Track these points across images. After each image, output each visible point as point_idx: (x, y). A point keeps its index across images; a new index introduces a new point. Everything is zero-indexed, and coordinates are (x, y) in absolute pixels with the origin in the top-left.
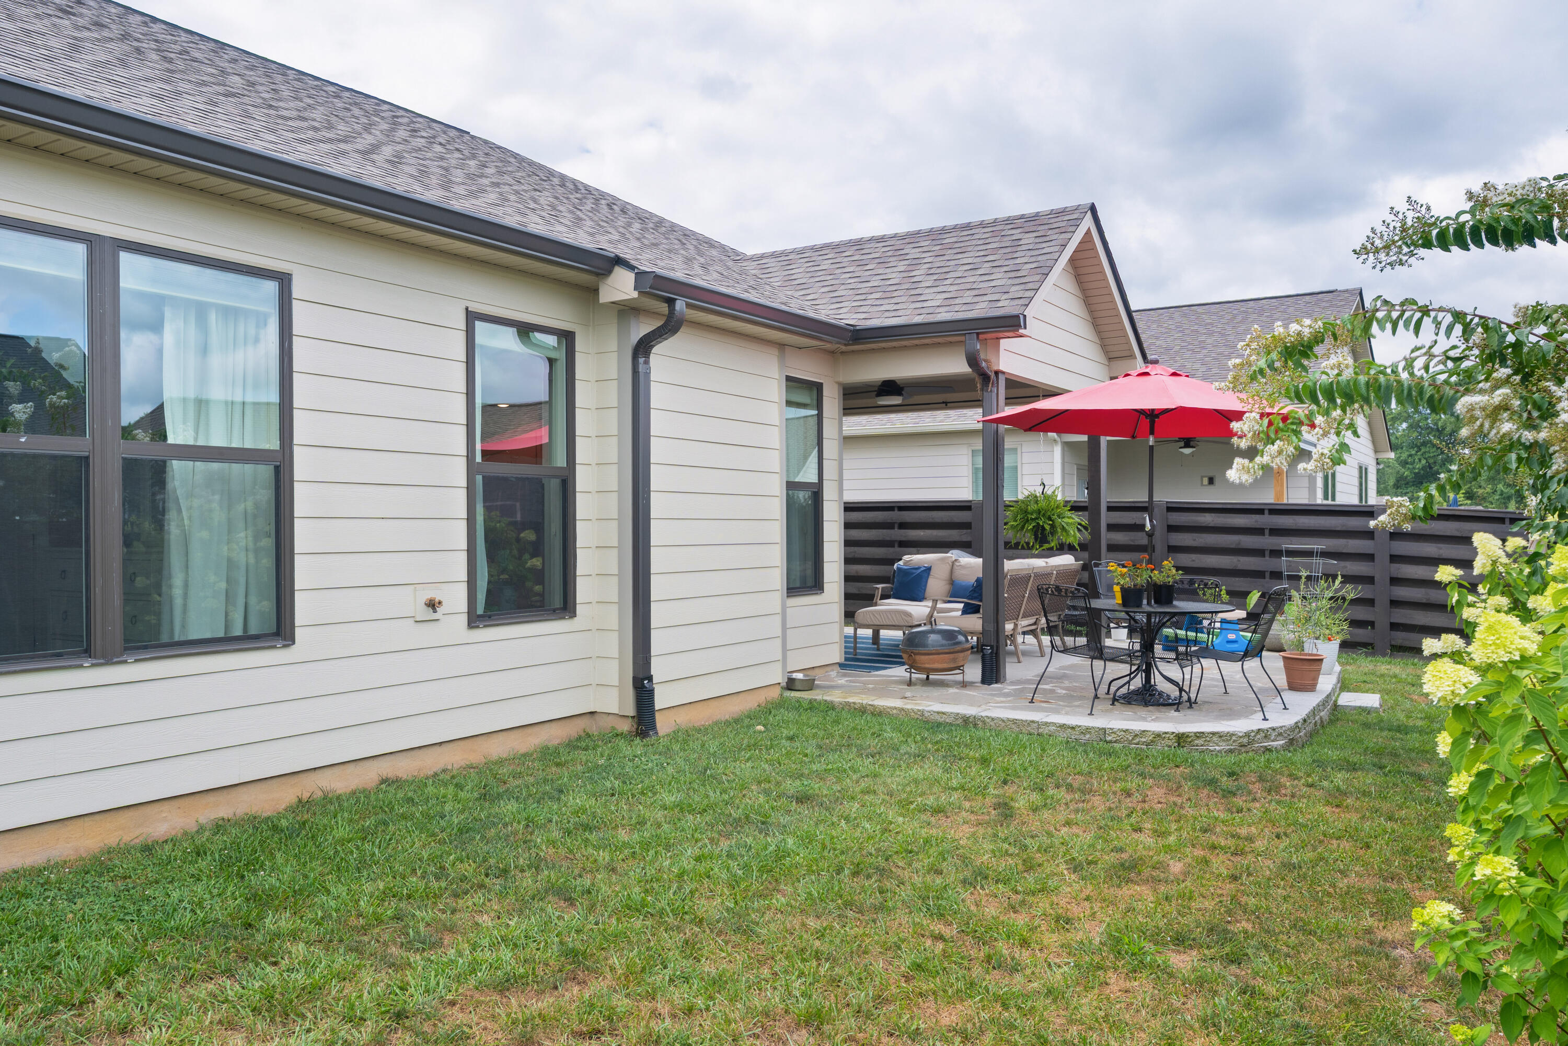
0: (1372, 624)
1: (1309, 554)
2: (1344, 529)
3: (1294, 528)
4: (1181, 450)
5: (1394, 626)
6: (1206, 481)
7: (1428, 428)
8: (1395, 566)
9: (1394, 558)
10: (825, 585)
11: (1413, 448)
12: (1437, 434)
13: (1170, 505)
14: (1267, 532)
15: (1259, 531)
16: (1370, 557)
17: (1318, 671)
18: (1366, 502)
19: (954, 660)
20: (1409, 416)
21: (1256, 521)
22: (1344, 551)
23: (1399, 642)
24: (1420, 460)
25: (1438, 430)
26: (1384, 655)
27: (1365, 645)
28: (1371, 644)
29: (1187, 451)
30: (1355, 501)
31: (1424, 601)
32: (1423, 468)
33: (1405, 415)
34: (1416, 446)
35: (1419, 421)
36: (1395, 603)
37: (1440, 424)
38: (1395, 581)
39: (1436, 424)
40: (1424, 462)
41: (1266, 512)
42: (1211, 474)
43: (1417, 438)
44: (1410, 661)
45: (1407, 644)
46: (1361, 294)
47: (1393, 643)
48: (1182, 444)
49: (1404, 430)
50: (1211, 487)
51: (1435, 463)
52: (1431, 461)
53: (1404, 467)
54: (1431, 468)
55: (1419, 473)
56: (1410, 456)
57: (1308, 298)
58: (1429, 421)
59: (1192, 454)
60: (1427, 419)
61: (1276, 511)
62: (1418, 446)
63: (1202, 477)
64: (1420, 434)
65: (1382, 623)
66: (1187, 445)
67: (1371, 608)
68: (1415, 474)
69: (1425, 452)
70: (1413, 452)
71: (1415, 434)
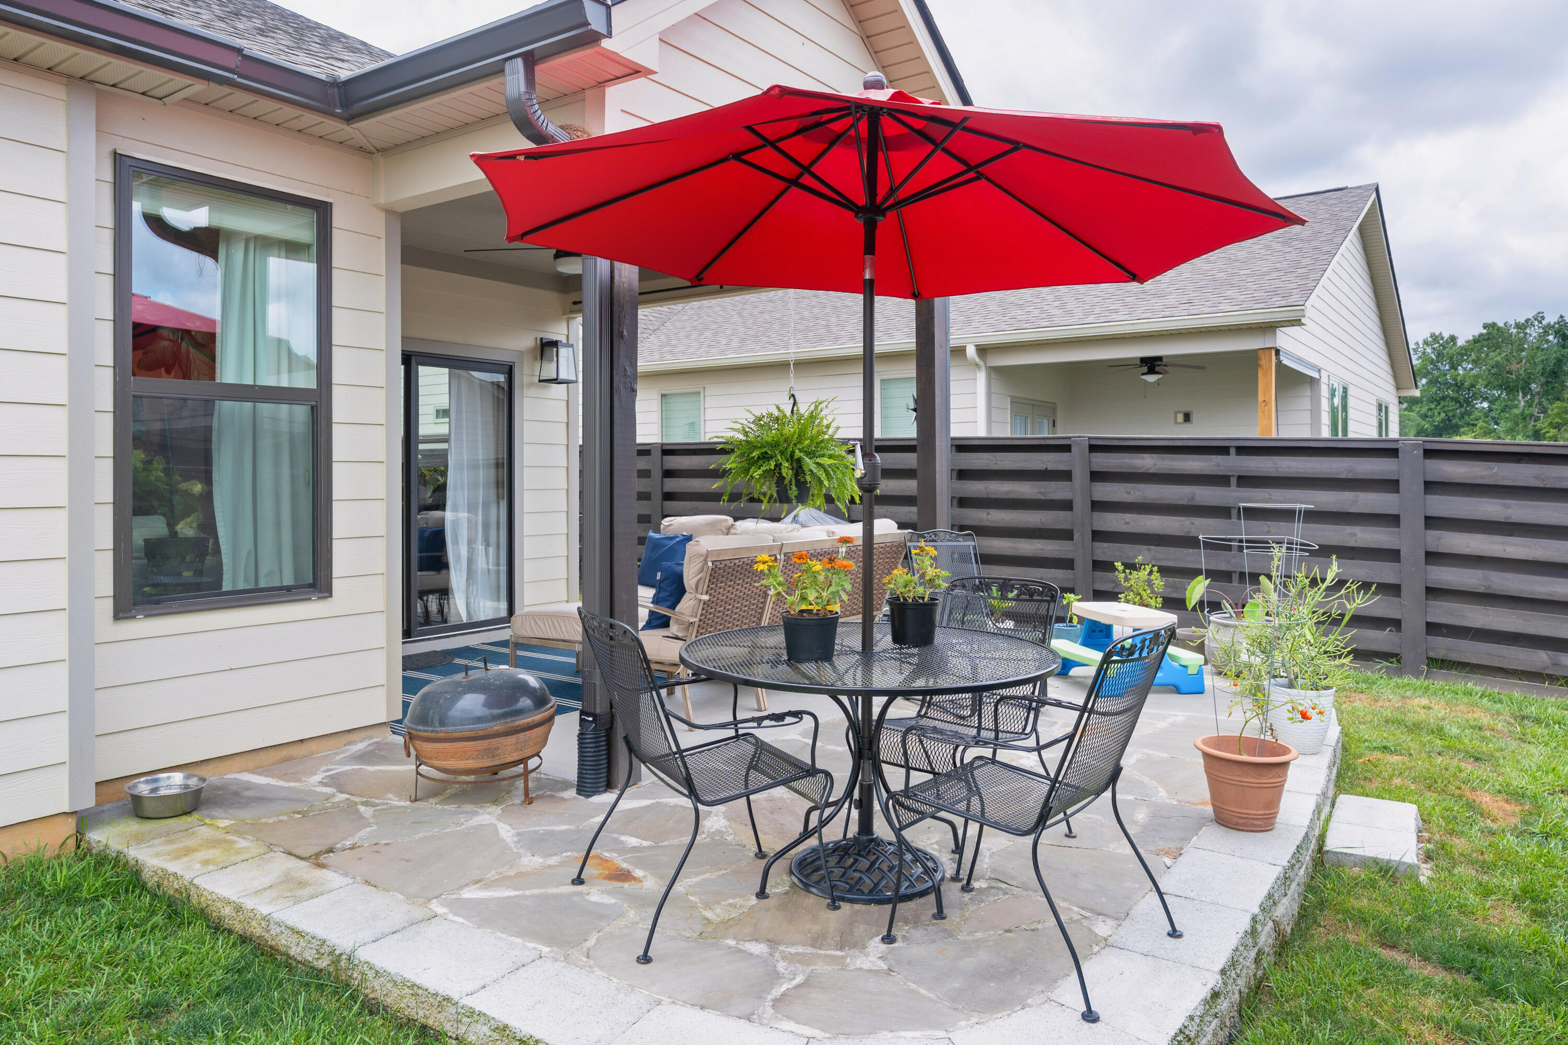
0: (1396, 624)
1: (1288, 515)
2: (1350, 476)
3: (1273, 475)
4: (1144, 377)
5: (1433, 628)
6: (1180, 418)
7: (1446, 383)
8: (1432, 534)
9: (1431, 522)
10: (335, 583)
11: (1432, 402)
12: (1456, 388)
13: (1094, 442)
14: (1234, 481)
15: (1221, 480)
16: (1393, 520)
17: (1278, 789)
18: (1387, 434)
19: (491, 752)
20: (1429, 372)
21: (1218, 465)
22: (1351, 510)
23: (1440, 654)
24: (1439, 414)
25: (1456, 385)
26: (1417, 674)
27: (1385, 656)
28: (1395, 655)
29: (1152, 378)
30: (1373, 433)
31: (1482, 590)
32: (1443, 421)
33: (1424, 371)
34: (1436, 400)
35: (1438, 377)
36: (1433, 592)
37: (1459, 378)
38: (1433, 557)
39: (1455, 379)
40: (1443, 415)
41: (1233, 451)
42: (1187, 409)
43: (1436, 393)
44: (1460, 686)
45: (1454, 657)
46: (1377, 190)
47: (1431, 654)
48: (1145, 369)
49: (1423, 386)
50: (1187, 425)
51: (1454, 416)
52: (1450, 414)
53: (1424, 420)
54: (1450, 421)
55: (1438, 425)
56: (1430, 409)
57: (1311, 197)
58: (1448, 377)
59: (1158, 383)
60: (1445, 375)
61: (1247, 450)
62: (1438, 400)
63: (1176, 413)
64: (1439, 389)
65: (1414, 622)
66: (1152, 371)
67: (1397, 599)
68: (1435, 426)
69: (1444, 406)
70: (1433, 406)
71: (1435, 389)
